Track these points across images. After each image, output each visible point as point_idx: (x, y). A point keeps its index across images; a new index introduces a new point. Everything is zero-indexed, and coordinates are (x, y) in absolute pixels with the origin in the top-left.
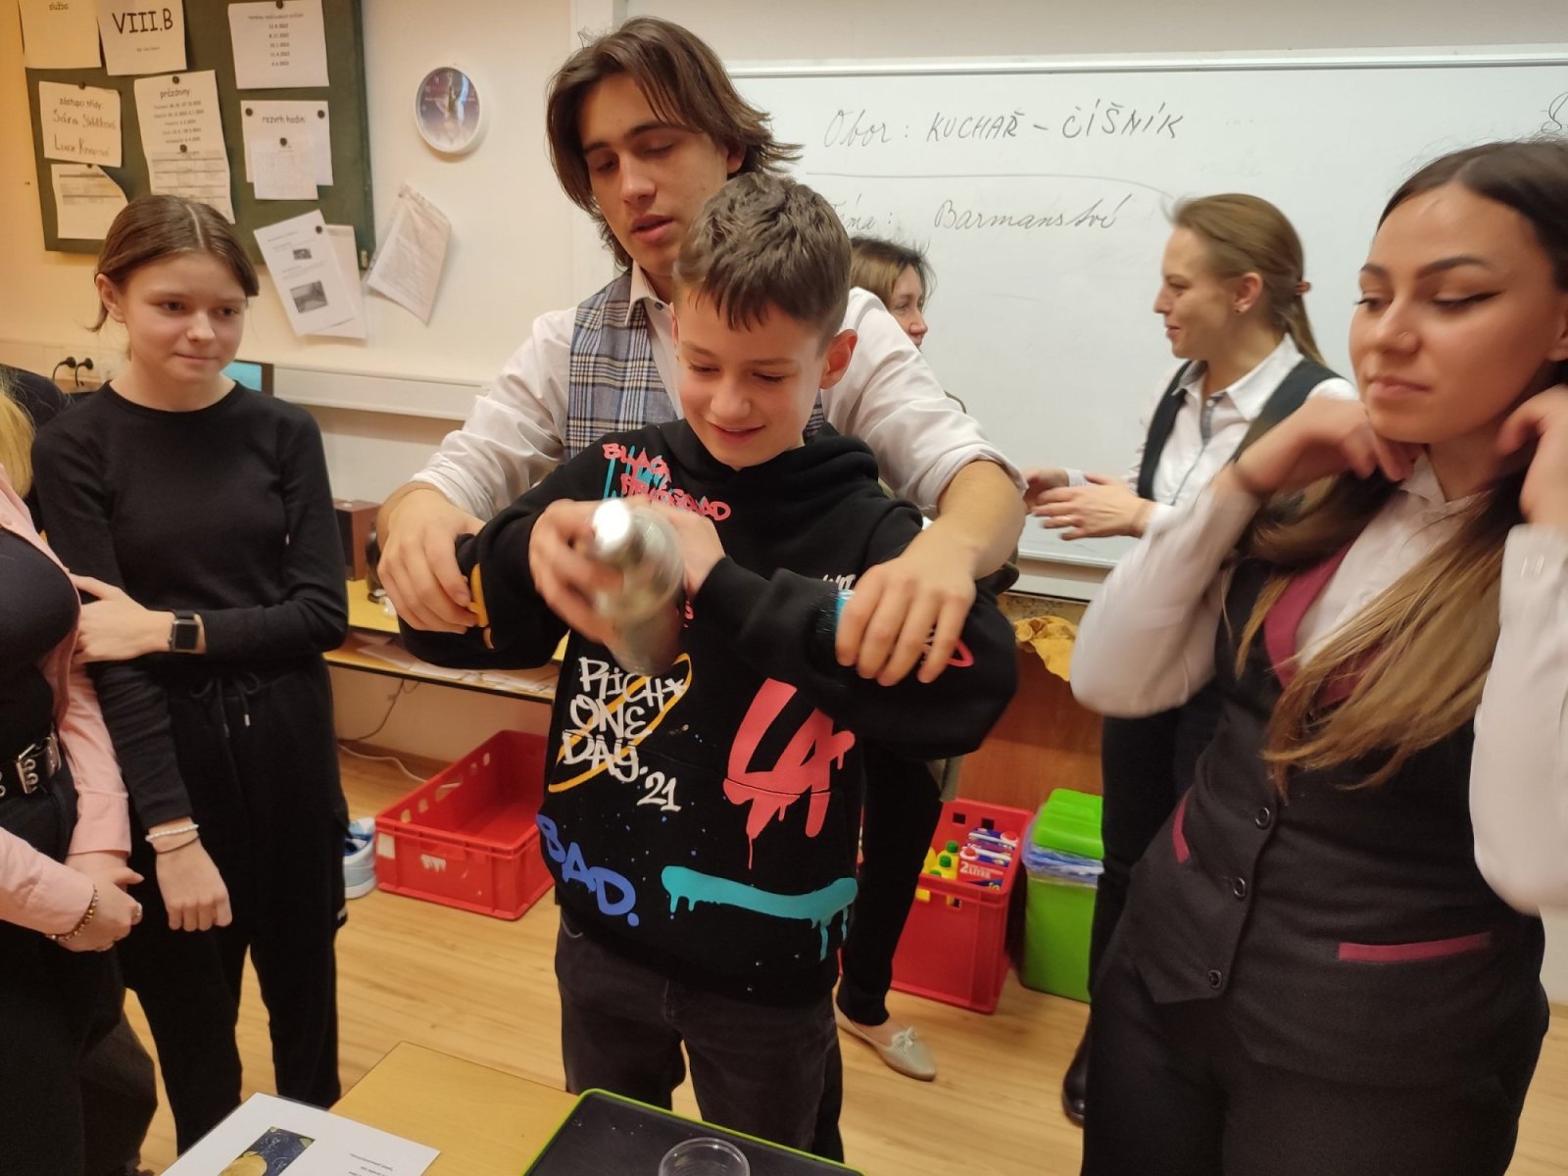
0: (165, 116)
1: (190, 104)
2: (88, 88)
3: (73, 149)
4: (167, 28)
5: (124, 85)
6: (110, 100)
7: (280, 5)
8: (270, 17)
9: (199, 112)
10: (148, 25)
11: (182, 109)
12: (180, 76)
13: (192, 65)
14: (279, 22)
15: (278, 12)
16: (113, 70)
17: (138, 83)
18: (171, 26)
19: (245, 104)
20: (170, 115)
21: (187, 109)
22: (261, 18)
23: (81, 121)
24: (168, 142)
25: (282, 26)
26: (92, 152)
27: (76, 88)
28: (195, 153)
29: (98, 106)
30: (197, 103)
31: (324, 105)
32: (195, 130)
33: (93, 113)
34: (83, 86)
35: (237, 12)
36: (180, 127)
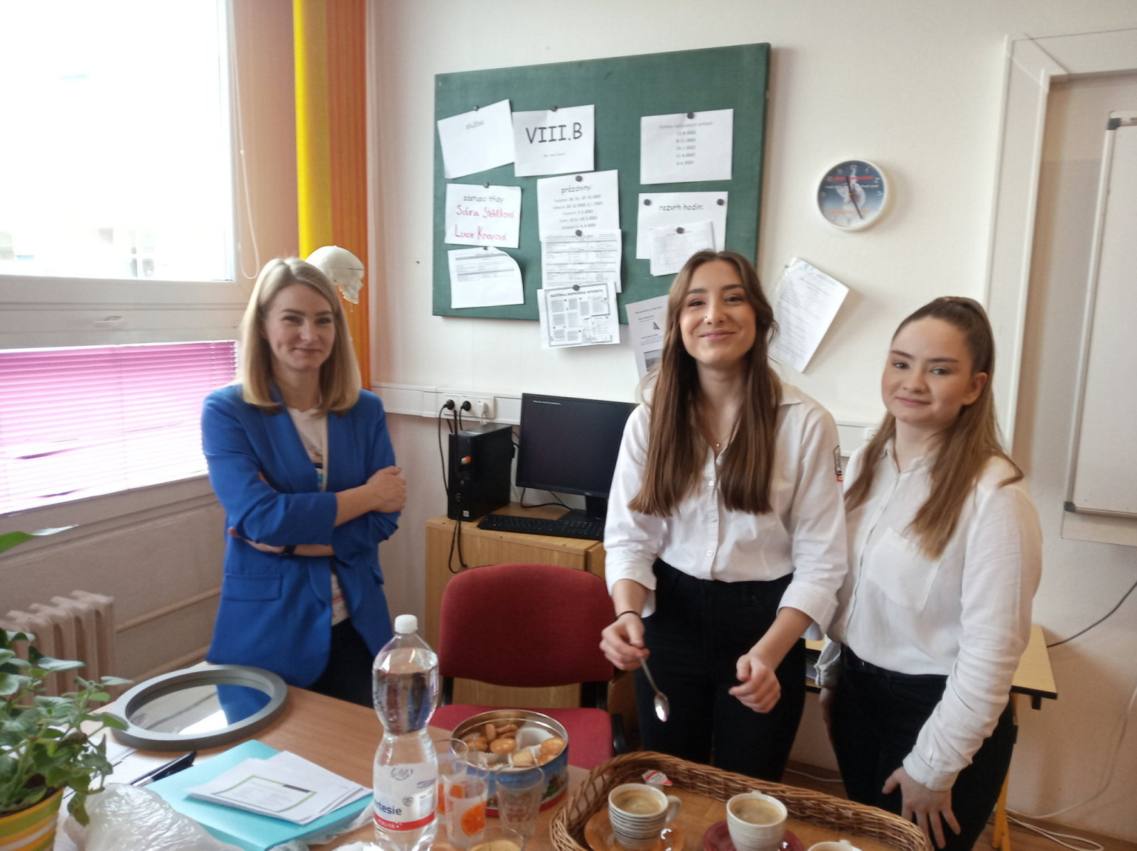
0: (564, 207)
1: (590, 197)
2: (491, 187)
3: (472, 235)
4: (575, 138)
5: (528, 184)
6: (511, 195)
7: (691, 116)
8: (680, 126)
9: (597, 203)
10: (557, 137)
11: (581, 202)
12: (585, 176)
13: (597, 168)
14: (688, 129)
15: (689, 121)
16: (519, 173)
17: (540, 182)
18: (578, 137)
19: (643, 197)
20: (569, 207)
21: (587, 201)
22: (670, 127)
23: (482, 213)
24: (564, 228)
25: (692, 133)
26: (489, 237)
27: (481, 187)
28: (589, 236)
29: (499, 200)
30: (597, 196)
31: (724, 195)
32: (592, 218)
34: (486, 186)
35: (649, 124)
36: (578, 216)
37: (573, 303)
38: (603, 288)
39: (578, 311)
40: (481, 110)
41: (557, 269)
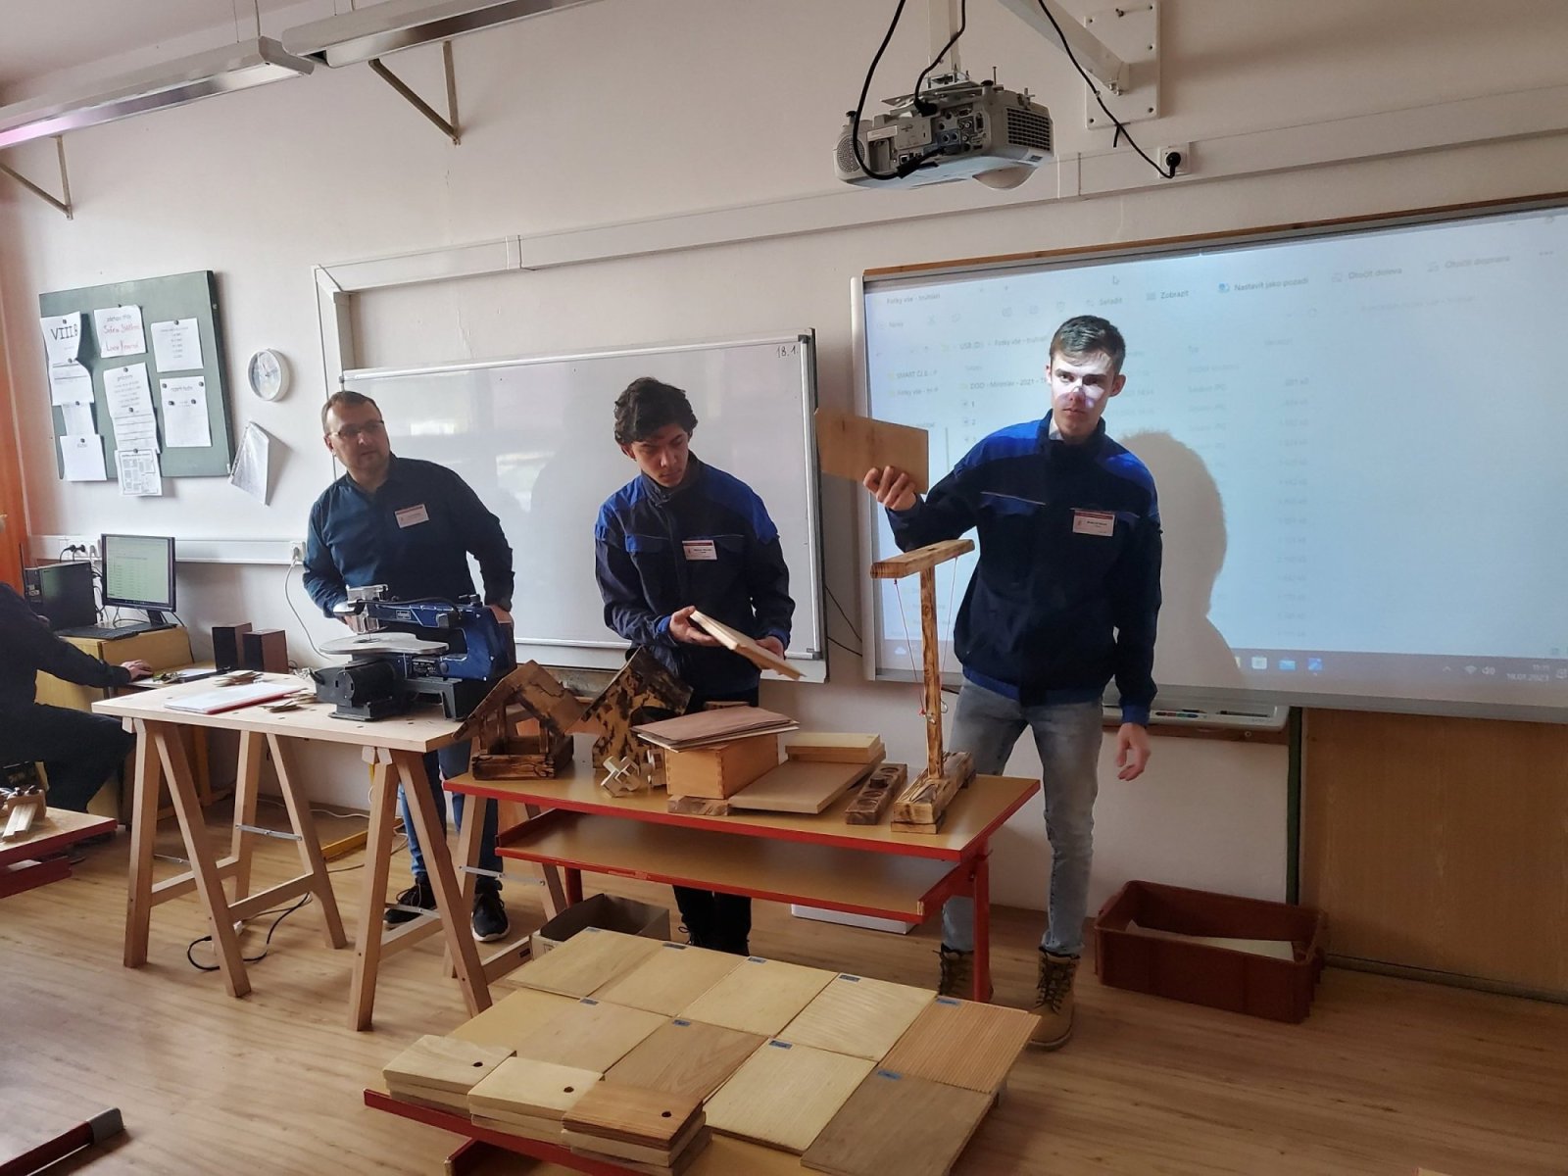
1: (133, 383)
7: (177, 323)
8: (172, 330)
9: (138, 387)
11: (126, 388)
14: (175, 332)
15: (176, 326)
19: (162, 381)
20: (123, 391)
21: (131, 386)
22: (167, 331)
24: (122, 406)
25: (179, 335)
28: (137, 412)
30: (137, 382)
32: (137, 398)
35: (158, 328)
36: (128, 398)
37: (134, 461)
38: (149, 452)
39: (138, 468)
41: (122, 437)
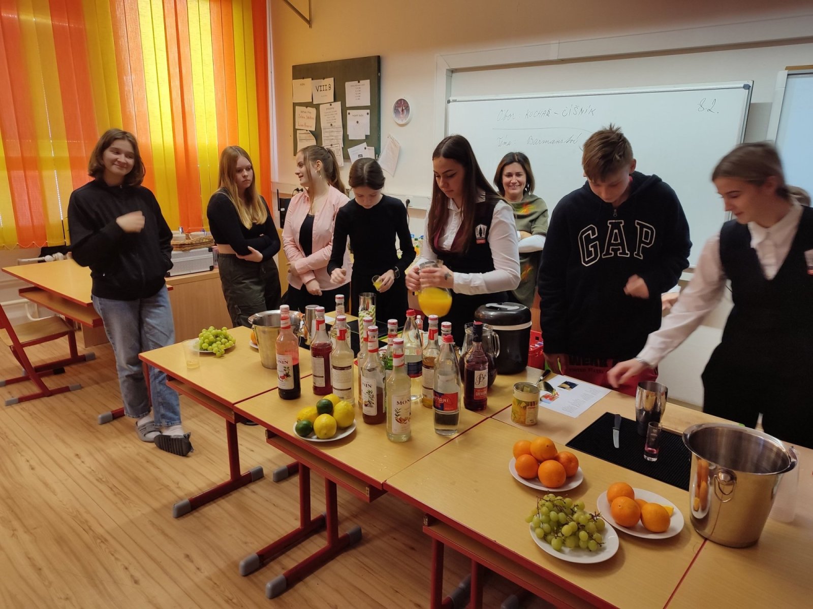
0: (327, 115)
3: (303, 126)
4: (329, 90)
5: (317, 107)
6: (313, 111)
7: (359, 82)
8: (356, 86)
9: (336, 114)
10: (325, 89)
11: (330, 113)
12: (332, 104)
13: (335, 100)
14: (358, 87)
15: (358, 84)
16: (314, 103)
17: (321, 106)
19: (348, 111)
21: (333, 113)
23: (306, 117)
25: (360, 88)
26: (308, 126)
27: (305, 108)
28: (334, 126)
29: (310, 113)
30: (336, 111)
31: (369, 111)
32: (335, 119)
33: (309, 115)
34: (307, 107)
35: (348, 85)
36: (331, 119)
38: (338, 145)
40: (305, 80)
41: (326, 138)
